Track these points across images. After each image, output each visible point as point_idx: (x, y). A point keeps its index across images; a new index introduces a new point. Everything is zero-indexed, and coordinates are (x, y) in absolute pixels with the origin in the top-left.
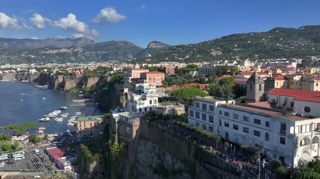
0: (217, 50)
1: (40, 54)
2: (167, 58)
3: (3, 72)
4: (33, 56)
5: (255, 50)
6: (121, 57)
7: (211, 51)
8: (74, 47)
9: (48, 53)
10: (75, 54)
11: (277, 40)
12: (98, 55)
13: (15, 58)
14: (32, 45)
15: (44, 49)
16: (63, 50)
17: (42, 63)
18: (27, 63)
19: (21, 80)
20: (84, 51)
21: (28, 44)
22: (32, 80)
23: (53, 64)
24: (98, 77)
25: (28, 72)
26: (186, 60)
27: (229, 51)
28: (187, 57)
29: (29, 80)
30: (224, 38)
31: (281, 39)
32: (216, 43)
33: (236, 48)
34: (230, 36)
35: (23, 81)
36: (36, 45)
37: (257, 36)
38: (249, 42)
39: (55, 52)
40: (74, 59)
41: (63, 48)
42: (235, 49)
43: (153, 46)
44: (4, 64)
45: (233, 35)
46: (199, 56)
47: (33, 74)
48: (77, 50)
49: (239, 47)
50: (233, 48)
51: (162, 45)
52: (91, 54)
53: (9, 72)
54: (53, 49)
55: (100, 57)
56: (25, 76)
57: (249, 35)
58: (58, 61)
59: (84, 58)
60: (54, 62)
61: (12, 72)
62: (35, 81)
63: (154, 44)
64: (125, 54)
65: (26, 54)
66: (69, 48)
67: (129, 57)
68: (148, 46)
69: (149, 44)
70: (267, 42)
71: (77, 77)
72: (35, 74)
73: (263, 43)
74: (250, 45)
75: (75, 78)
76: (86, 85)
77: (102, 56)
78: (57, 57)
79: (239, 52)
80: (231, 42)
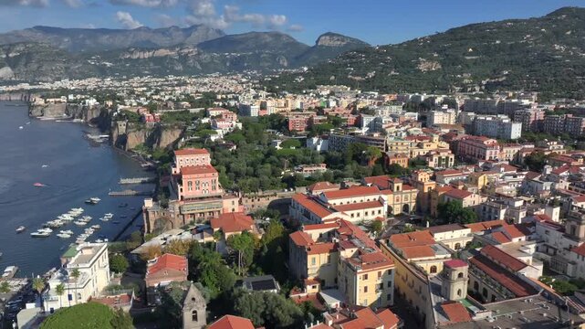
0: (431, 59)
1: (121, 60)
2: (333, 78)
3: (46, 102)
4: (108, 64)
5: (507, 58)
6: (266, 64)
7: (419, 63)
8: (182, 45)
9: (135, 57)
10: (184, 59)
11: (558, 36)
12: (224, 61)
13: (78, 69)
14: (111, 40)
15: (127, 50)
16: (162, 52)
17: (125, 77)
18: (99, 77)
19: (73, 118)
20: (199, 54)
21: (104, 39)
22: (89, 118)
23: (145, 78)
24: (179, 128)
25: (84, 103)
26: (368, 81)
27: (455, 61)
28: (371, 75)
29: (86, 119)
30: (452, 32)
31: (569, 33)
32: (434, 44)
33: (471, 54)
34: (464, 28)
35: (75, 120)
36: (118, 41)
37: (517, 28)
38: (498, 42)
39: (147, 55)
40: (180, 68)
41: (162, 48)
42: (468, 58)
43: (326, 42)
44: (59, 79)
45: (470, 26)
46: (393, 73)
47: (91, 107)
48: (186, 51)
49: (476, 52)
50: (464, 54)
51: (343, 41)
52: (212, 58)
53: (56, 102)
54: (143, 50)
55: (228, 64)
56: (79, 111)
57: (500, 25)
58: (154, 73)
59: (199, 67)
60: (146, 75)
61: (60, 102)
62: (94, 121)
63: (328, 37)
64: (274, 57)
65: (98, 59)
66: (172, 48)
67: (281, 62)
68: (317, 42)
69: (319, 39)
70: (534, 41)
71: (148, 126)
72: (95, 107)
73: (527, 44)
74: (500, 49)
75: (144, 128)
76: (158, 144)
77: (232, 63)
78: (152, 64)
79: (475, 63)
80: (463, 41)
